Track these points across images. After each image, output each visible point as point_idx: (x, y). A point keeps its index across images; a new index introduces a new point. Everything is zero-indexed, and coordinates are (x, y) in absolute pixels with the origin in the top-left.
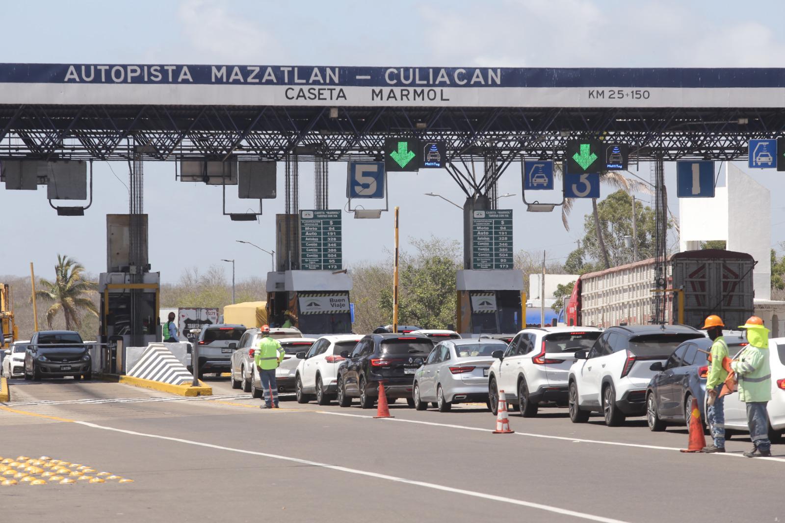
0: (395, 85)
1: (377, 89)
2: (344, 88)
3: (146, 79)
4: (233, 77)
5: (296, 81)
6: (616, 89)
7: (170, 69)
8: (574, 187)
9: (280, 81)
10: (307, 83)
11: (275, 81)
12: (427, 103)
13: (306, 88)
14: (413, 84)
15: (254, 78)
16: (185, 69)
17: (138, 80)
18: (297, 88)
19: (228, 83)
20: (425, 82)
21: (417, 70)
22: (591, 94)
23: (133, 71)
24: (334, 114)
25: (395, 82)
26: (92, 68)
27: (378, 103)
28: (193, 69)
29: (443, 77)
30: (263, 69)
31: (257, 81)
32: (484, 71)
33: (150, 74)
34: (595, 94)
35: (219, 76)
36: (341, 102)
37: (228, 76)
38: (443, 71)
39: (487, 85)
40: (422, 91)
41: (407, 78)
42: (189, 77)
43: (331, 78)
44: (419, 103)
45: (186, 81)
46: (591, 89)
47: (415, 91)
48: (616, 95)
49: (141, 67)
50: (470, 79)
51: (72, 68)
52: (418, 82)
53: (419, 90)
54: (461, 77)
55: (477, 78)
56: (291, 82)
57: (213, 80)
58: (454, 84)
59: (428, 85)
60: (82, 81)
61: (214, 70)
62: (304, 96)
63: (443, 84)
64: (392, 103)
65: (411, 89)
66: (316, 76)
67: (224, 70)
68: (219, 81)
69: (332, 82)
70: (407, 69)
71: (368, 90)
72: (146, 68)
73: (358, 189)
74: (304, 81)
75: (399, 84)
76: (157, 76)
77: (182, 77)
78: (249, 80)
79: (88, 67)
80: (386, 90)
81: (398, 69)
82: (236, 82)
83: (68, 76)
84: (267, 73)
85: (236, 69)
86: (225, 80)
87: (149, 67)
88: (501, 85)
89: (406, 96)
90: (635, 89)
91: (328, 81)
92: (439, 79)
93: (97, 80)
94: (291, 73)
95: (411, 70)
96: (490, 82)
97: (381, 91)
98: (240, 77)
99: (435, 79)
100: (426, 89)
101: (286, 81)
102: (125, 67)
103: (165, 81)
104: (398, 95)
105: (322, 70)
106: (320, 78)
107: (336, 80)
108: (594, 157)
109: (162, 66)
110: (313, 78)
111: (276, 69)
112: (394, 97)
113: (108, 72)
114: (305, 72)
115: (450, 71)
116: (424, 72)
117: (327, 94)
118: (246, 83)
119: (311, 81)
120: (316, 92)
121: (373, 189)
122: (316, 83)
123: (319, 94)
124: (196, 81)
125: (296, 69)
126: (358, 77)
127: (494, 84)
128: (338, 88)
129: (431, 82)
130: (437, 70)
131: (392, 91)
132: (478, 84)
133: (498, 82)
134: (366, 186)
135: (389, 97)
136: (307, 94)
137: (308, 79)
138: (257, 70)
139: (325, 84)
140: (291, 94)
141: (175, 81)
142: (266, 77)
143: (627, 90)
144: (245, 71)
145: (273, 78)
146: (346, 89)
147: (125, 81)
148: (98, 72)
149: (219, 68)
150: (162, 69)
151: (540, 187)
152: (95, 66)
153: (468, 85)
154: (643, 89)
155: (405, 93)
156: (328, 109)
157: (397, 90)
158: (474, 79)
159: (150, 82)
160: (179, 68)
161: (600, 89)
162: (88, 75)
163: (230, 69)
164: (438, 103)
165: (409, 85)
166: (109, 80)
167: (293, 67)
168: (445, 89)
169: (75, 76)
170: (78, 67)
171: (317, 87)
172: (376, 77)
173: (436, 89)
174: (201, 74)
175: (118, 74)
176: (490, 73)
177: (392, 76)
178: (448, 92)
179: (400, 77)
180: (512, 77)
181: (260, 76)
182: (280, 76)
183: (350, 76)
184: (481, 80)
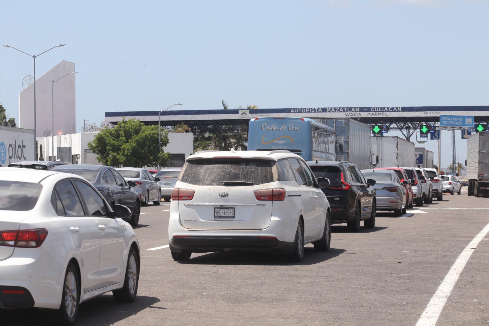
0: (373, 112)
1: (369, 113)
2: (360, 113)
3: (310, 111)
4: (332, 111)
5: (348, 111)
6: (431, 112)
7: (316, 109)
8: (433, 137)
9: (344, 111)
10: (351, 112)
11: (343, 111)
12: (382, 116)
13: (351, 113)
14: (378, 111)
15: (338, 110)
16: (320, 109)
17: (309, 112)
18: (348, 113)
19: (331, 112)
20: (381, 111)
21: (379, 108)
23: (307, 110)
24: (359, 119)
25: (373, 111)
26: (297, 109)
27: (369, 116)
28: (322, 109)
29: (386, 109)
30: (340, 108)
31: (338, 111)
32: (397, 108)
33: (311, 110)
34: (426, 113)
35: (329, 110)
36: (360, 117)
37: (331, 110)
38: (386, 108)
40: (381, 113)
41: (377, 110)
42: (321, 111)
43: (357, 110)
44: (380, 116)
45: (320, 112)
46: (425, 112)
47: (379, 113)
48: (431, 113)
49: (309, 108)
50: (393, 110)
51: (292, 109)
52: (379, 111)
53: (380, 113)
54: (391, 109)
55: (395, 109)
57: (327, 111)
58: (389, 111)
59: (382, 112)
60: (295, 112)
61: (327, 109)
62: (350, 115)
63: (386, 111)
64: (373, 116)
65: (378, 113)
66: (353, 110)
67: (330, 109)
68: (329, 112)
69: (357, 111)
70: (377, 108)
71: (367, 113)
72: (310, 109)
74: (350, 111)
75: (375, 111)
76: (313, 111)
77: (319, 111)
78: (336, 111)
79: (296, 109)
80: (371, 113)
81: (374, 107)
82: (333, 112)
83: (292, 111)
84: (341, 109)
85: (333, 109)
86: (330, 111)
87: (311, 108)
89: (376, 114)
90: (436, 112)
91: (356, 111)
92: (385, 110)
93: (299, 112)
94: (347, 109)
95: (378, 108)
96: (398, 111)
97: (370, 113)
98: (334, 111)
99: (384, 110)
100: (382, 113)
101: (346, 111)
102: (305, 109)
103: (315, 112)
104: (374, 114)
105: (355, 108)
106: (354, 110)
107: (358, 111)
108: (427, 129)
109: (314, 108)
110: (352, 110)
111: (343, 108)
112: (373, 115)
113: (301, 110)
114: (350, 109)
115: (388, 108)
116: (381, 108)
117: (356, 114)
118: (335, 112)
119: (352, 111)
120: (353, 114)
122: (353, 111)
123: (354, 114)
124: (323, 112)
125: (348, 108)
126: (364, 110)
127: (399, 111)
128: (359, 113)
129: (383, 111)
130: (384, 108)
131: (373, 113)
132: (395, 111)
133: (400, 110)
135: (372, 115)
136: (351, 115)
137: (351, 110)
138: (338, 108)
139: (356, 112)
142: (340, 110)
143: (434, 112)
144: (335, 109)
145: (342, 110)
146: (361, 113)
147: (305, 112)
148: (299, 110)
149: (329, 108)
150: (315, 109)
151: (424, 137)
152: (298, 108)
153: (393, 111)
154: (439, 112)
155: (376, 113)
156: (357, 118)
157: (374, 113)
159: (312, 112)
160: (319, 108)
161: (427, 112)
162: (296, 111)
163: (331, 109)
164: (385, 116)
165: (377, 112)
166: (301, 112)
167: (347, 108)
168: (386, 112)
169: (293, 111)
170: (294, 109)
171: (353, 113)
172: (368, 110)
173: (384, 113)
174: (324, 110)
175: (304, 110)
176: (398, 108)
177: (373, 109)
178: (387, 113)
179: (375, 110)
180: (404, 109)
181: (339, 110)
182: (344, 110)
183: (362, 110)
184: (396, 110)
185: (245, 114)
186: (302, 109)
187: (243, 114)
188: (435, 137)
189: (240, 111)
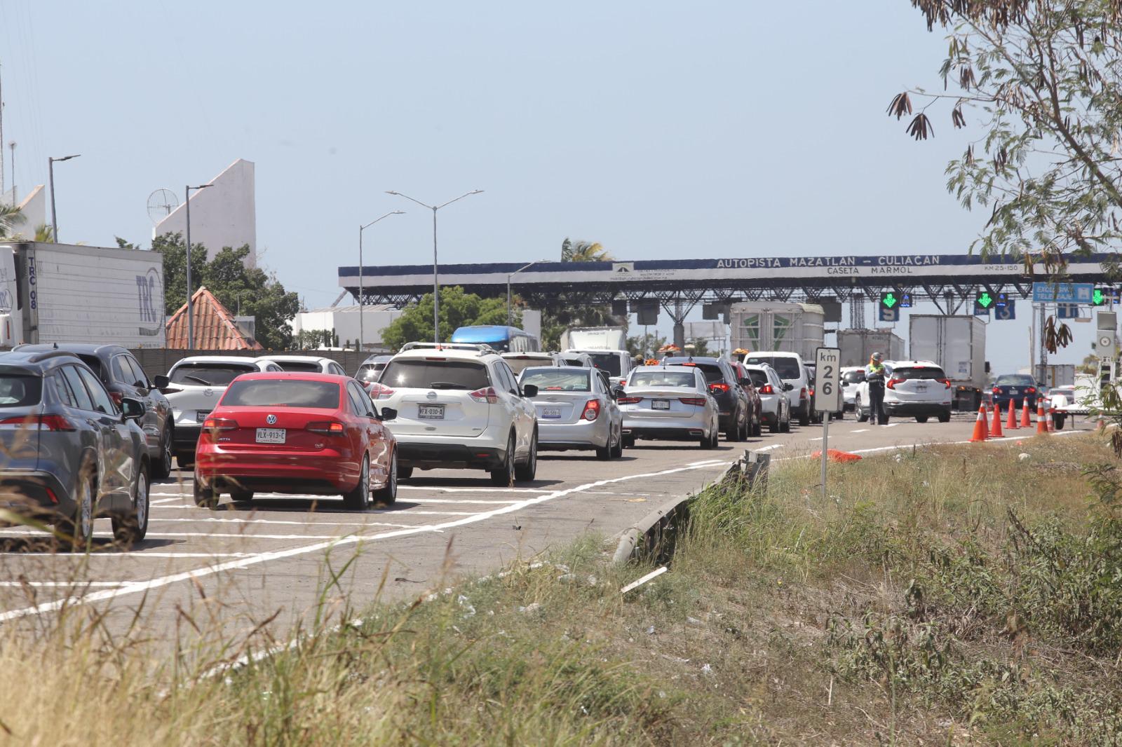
0: (884, 265)
1: (874, 268)
3: (757, 265)
4: (801, 263)
5: (833, 264)
6: (999, 265)
7: (769, 260)
8: (1001, 314)
9: (825, 264)
10: (839, 265)
12: (900, 274)
13: (838, 268)
14: (893, 264)
15: (812, 263)
16: (777, 260)
17: (754, 266)
18: (833, 268)
19: (799, 266)
20: (899, 263)
21: (895, 258)
22: (986, 268)
23: (751, 262)
24: (854, 281)
25: (884, 263)
26: (731, 260)
27: (875, 274)
28: (780, 259)
29: (909, 261)
30: (816, 259)
31: (813, 265)
32: (930, 257)
33: (759, 263)
34: (988, 268)
35: (794, 263)
36: (856, 274)
37: (799, 263)
38: (908, 258)
39: (932, 264)
40: (898, 268)
41: (890, 261)
42: (779, 264)
43: (850, 262)
45: (777, 267)
46: (986, 265)
47: (894, 268)
48: (1000, 268)
49: (755, 259)
50: (923, 261)
51: (721, 261)
52: (896, 263)
53: (896, 267)
54: (918, 261)
55: (927, 260)
56: (831, 265)
57: (791, 265)
58: (916, 265)
59: (901, 265)
60: (726, 267)
61: (792, 260)
62: (837, 272)
63: (909, 264)
64: (882, 274)
65: (892, 267)
66: (843, 261)
67: (796, 260)
68: (794, 265)
69: (851, 265)
70: (890, 257)
71: (870, 268)
72: (757, 260)
73: (885, 317)
74: (837, 264)
75: (886, 265)
76: (763, 264)
77: (775, 264)
78: (809, 264)
79: (728, 260)
80: (879, 268)
81: (885, 257)
82: (803, 265)
83: (719, 265)
84: (818, 261)
85: (802, 259)
86: (797, 265)
87: (759, 259)
88: (940, 264)
89: (890, 270)
90: (1009, 265)
91: (849, 264)
92: (907, 262)
93: (733, 266)
94: (830, 260)
95: (892, 258)
97: (877, 269)
98: (804, 263)
99: (905, 261)
100: (900, 267)
101: (828, 264)
102: (746, 259)
103: (767, 266)
104: (885, 270)
105: (846, 258)
106: (845, 262)
107: (853, 263)
108: (989, 300)
109: (765, 259)
110: (841, 262)
111: (823, 259)
113: (738, 263)
114: (838, 260)
115: (912, 258)
116: (899, 259)
117: (848, 270)
118: (807, 266)
120: (843, 270)
121: (892, 317)
122: (843, 265)
123: (845, 270)
124: (782, 266)
125: (833, 258)
126: (865, 262)
127: (935, 264)
128: (854, 268)
129: (903, 263)
130: (905, 258)
131: (882, 268)
132: (927, 264)
133: (937, 262)
134: (889, 315)
135: (881, 271)
136: (839, 271)
137: (839, 262)
138: (813, 259)
139: (847, 265)
140: (830, 271)
141: (772, 267)
142: (817, 263)
143: (1005, 266)
144: (807, 260)
145: (821, 263)
146: (858, 267)
147: (747, 267)
148: (733, 263)
149: (794, 259)
150: (765, 261)
151: (983, 314)
152: (733, 259)
153: (922, 265)
154: (1013, 265)
156: (851, 277)
157: (885, 268)
158: (925, 262)
159: (759, 267)
160: (774, 259)
161: (991, 265)
162: (729, 264)
163: (799, 259)
164: (906, 274)
165: (891, 265)
166: (739, 267)
167: (831, 258)
168: (909, 267)
169: (722, 265)
170: (724, 260)
171: (844, 267)
172: (874, 261)
173: (906, 267)
174: (785, 262)
175: (743, 263)
176: (934, 258)
177: (882, 261)
178: (911, 268)
179: (886, 261)
180: (945, 260)
181: (814, 263)
182: (825, 262)
183: (860, 261)
184: (929, 262)
185: (626, 270)
186: (740, 260)
187: (620, 270)
188: (1005, 314)
189: (614, 265)
